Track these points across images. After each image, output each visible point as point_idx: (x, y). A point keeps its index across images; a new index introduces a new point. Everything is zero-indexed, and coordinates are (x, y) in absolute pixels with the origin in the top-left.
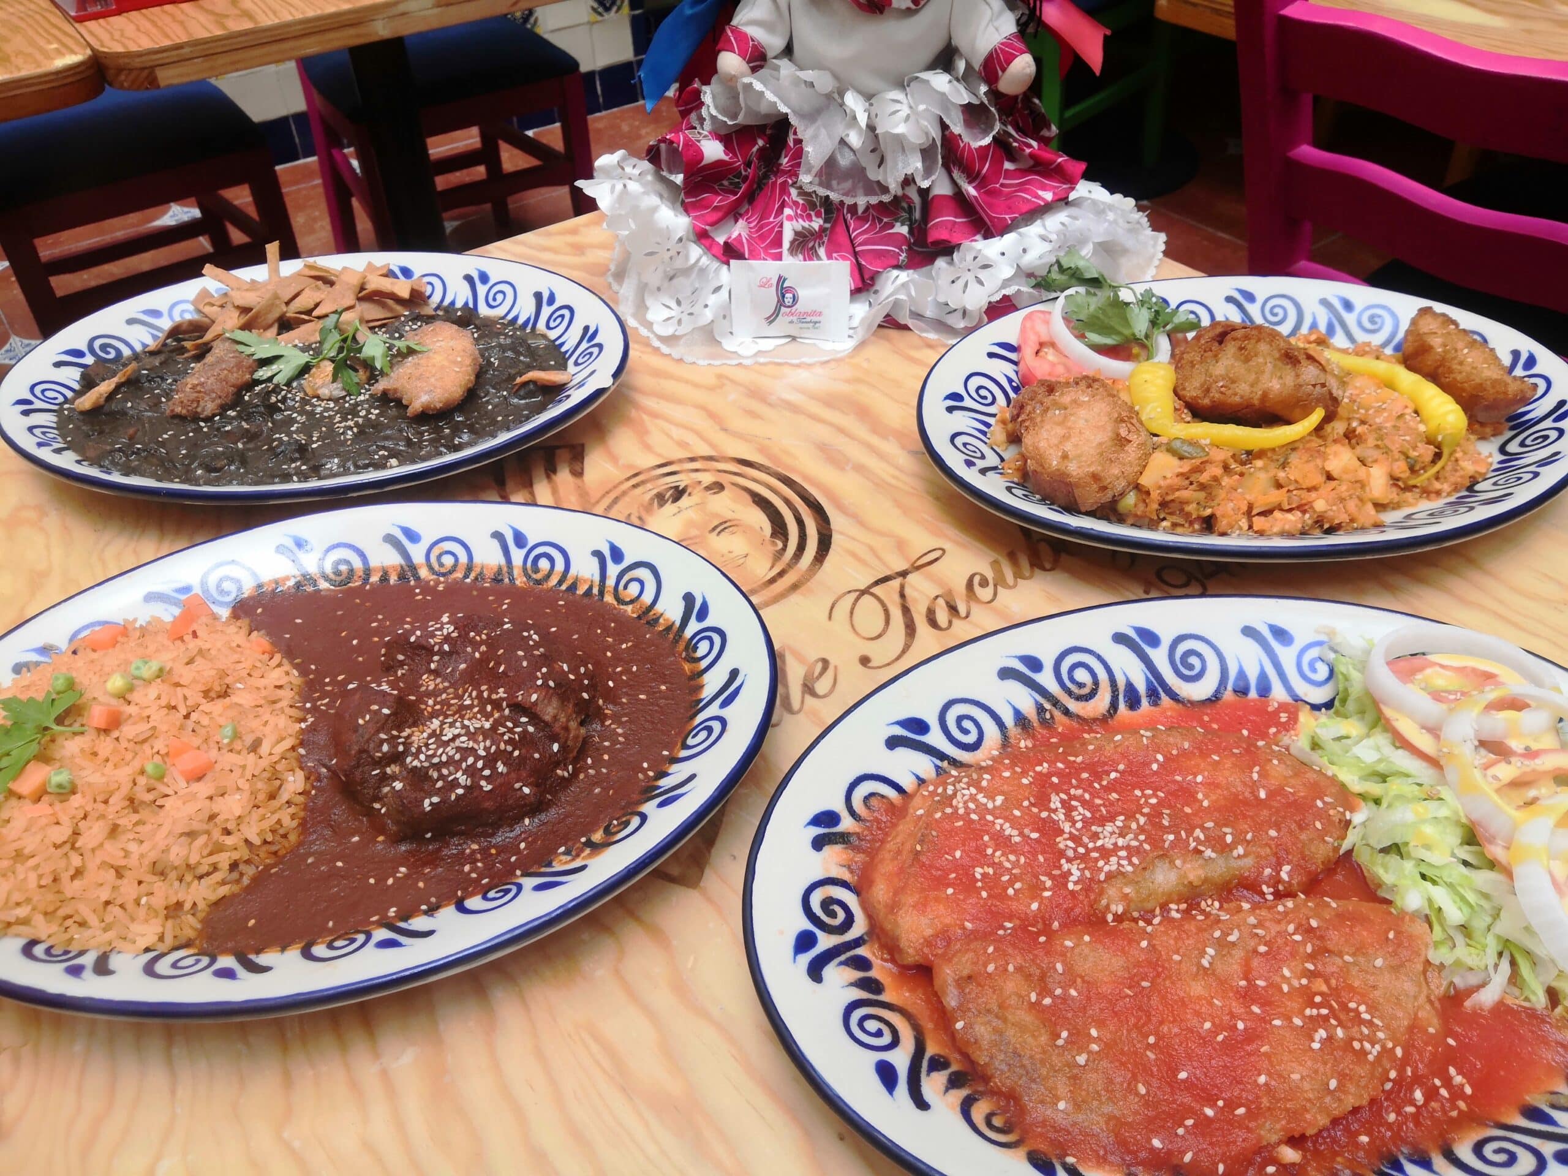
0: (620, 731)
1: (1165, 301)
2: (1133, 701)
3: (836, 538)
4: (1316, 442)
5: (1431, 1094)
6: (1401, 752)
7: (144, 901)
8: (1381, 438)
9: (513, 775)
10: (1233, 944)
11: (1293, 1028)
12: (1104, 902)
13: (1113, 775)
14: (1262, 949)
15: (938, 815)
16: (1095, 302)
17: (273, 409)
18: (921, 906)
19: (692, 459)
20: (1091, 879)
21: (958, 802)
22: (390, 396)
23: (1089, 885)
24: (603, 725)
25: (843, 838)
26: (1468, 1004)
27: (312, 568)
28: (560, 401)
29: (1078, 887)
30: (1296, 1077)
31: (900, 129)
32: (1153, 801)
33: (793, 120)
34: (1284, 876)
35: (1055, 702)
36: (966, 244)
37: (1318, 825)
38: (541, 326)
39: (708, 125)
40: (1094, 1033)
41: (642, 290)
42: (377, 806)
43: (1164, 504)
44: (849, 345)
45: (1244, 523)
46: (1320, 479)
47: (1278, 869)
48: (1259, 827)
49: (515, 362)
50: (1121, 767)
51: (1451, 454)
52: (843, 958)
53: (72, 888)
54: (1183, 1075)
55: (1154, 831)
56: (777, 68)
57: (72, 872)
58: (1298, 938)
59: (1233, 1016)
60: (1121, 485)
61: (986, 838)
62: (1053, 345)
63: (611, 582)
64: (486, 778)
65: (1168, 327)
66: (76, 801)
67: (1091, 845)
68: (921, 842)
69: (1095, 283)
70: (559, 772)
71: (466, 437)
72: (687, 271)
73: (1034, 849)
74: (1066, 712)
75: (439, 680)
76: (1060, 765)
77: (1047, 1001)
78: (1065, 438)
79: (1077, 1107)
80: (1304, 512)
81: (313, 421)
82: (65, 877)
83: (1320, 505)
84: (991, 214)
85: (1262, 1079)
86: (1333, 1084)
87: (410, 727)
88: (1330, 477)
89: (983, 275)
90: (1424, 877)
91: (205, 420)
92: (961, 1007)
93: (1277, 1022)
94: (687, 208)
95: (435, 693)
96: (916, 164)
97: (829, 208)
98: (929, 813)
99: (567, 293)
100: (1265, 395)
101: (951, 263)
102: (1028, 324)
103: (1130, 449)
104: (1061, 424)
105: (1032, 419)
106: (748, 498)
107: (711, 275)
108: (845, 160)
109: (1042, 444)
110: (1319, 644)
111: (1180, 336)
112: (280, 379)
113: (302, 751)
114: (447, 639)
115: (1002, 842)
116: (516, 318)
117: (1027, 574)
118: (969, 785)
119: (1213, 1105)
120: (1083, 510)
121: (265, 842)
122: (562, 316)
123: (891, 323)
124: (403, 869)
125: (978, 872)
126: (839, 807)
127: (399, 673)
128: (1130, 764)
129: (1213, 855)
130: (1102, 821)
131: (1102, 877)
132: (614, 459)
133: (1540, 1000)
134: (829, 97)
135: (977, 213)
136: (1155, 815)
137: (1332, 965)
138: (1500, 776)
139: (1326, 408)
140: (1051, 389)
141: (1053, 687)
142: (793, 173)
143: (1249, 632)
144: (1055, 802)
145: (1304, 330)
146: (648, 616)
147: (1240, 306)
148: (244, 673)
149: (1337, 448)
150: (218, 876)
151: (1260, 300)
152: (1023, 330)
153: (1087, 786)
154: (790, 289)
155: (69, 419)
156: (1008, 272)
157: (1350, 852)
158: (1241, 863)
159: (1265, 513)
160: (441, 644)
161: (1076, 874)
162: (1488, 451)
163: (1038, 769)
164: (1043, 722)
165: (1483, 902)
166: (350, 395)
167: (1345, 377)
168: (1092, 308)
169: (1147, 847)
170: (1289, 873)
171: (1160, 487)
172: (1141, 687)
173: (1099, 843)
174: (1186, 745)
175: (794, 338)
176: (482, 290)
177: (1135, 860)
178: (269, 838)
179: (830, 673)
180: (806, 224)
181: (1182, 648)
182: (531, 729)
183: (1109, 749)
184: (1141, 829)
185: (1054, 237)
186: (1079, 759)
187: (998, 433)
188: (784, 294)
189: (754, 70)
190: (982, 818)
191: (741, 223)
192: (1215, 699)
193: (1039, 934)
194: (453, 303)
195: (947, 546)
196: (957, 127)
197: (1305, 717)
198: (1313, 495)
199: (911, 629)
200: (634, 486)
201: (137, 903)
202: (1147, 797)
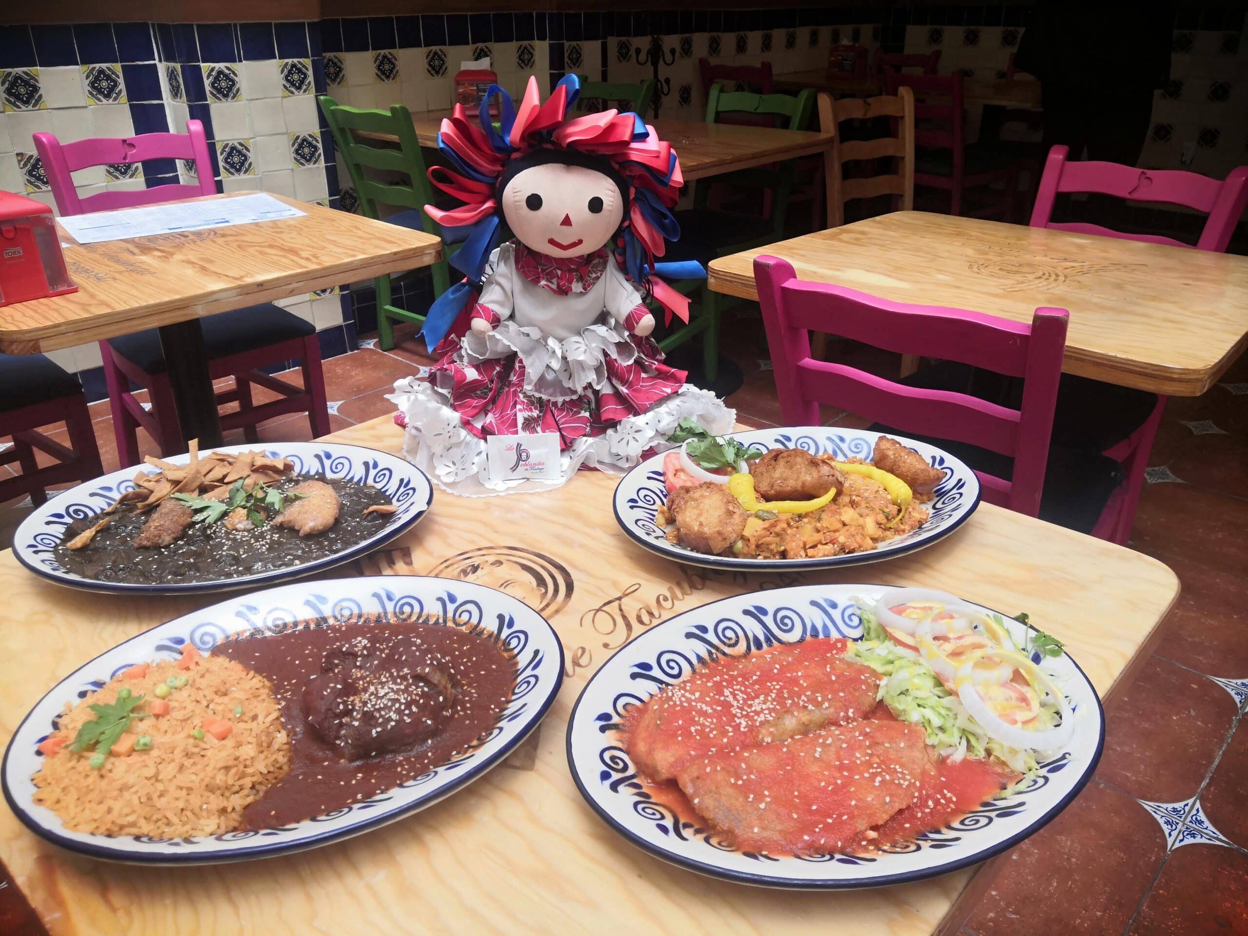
0: (473, 691)
1: (741, 444)
2: (759, 646)
3: (576, 584)
4: (834, 507)
5: (937, 802)
6: (899, 647)
7: (205, 806)
8: (868, 503)
9: (421, 714)
10: (829, 745)
11: (865, 778)
12: (761, 737)
13: (755, 678)
14: (844, 745)
15: (666, 706)
16: (704, 445)
17: (209, 538)
18: (666, 747)
19: (480, 549)
20: (752, 725)
21: (676, 698)
22: (285, 526)
23: (752, 728)
24: (462, 689)
25: (615, 727)
26: (949, 761)
27: (260, 625)
28: (394, 521)
29: (746, 730)
30: (869, 799)
31: (581, 358)
32: (778, 687)
33: (520, 355)
34: (851, 714)
35: (717, 649)
36: (624, 420)
37: (864, 687)
38: (370, 482)
39: (466, 360)
40: (766, 793)
41: (432, 456)
42: (338, 742)
43: (758, 546)
44: (563, 480)
45: (803, 553)
46: (839, 526)
47: (847, 712)
48: (835, 693)
49: (359, 503)
50: (758, 673)
51: (906, 509)
52: (627, 783)
53: (161, 803)
54: (814, 807)
55: (780, 699)
56: (507, 326)
57: (158, 794)
58: (861, 738)
59: (836, 778)
60: (733, 536)
61: (694, 713)
62: (683, 470)
63: (450, 614)
64: (407, 715)
65: (746, 457)
66: (155, 753)
67: (749, 710)
68: (660, 719)
69: (702, 435)
70: (444, 713)
71: (339, 546)
72: (458, 444)
73: (718, 715)
74: (724, 654)
75: (362, 671)
76: (726, 677)
77: (740, 782)
78: (700, 515)
79: (763, 828)
80: (834, 544)
81: (237, 544)
82: (155, 797)
83: (842, 539)
84: (637, 402)
85: (853, 803)
86: (888, 799)
87: (353, 695)
88: (844, 525)
89: (637, 436)
90: (919, 705)
91: (165, 547)
92: (695, 792)
93: (857, 777)
94: (455, 408)
95: (363, 678)
96: (592, 377)
97: (541, 404)
98: (661, 706)
99: (384, 461)
100: (803, 484)
101: (616, 431)
102: (668, 460)
103: (736, 516)
104: (697, 507)
105: (680, 507)
106: (519, 567)
107: (473, 446)
108: (550, 376)
109: (688, 520)
110: (852, 606)
111: (752, 461)
112: (210, 520)
113: (283, 720)
114: (365, 647)
115: (704, 714)
116: (352, 478)
117: (689, 592)
118: (679, 690)
119: (831, 817)
120: (715, 552)
121: (269, 772)
122: (384, 475)
123: (585, 467)
124: (360, 775)
125: (693, 729)
126: (611, 711)
127: (336, 671)
128: (762, 671)
129: (813, 708)
130: (753, 699)
131: (758, 724)
132: (430, 554)
133: (982, 754)
134: (538, 341)
135: (628, 402)
136: (780, 692)
137: (880, 750)
138: (946, 649)
139: (836, 487)
140: (687, 490)
141: (715, 641)
142: (520, 384)
143: (814, 603)
144: (727, 692)
145: (821, 453)
146: (476, 631)
147: (783, 444)
148: (235, 682)
149: (846, 509)
150: (245, 792)
151: (794, 440)
152: (665, 463)
153: (742, 684)
154: (525, 451)
155: (64, 555)
156: (651, 433)
157: (881, 701)
158: (828, 712)
159: (814, 547)
160: (362, 651)
161: (744, 724)
162: (927, 509)
163: (715, 679)
164: (713, 660)
165: (948, 713)
166: (257, 527)
167: (845, 474)
168: (702, 449)
169: (778, 707)
170: (853, 713)
171: (754, 536)
172: (762, 638)
173: (753, 709)
174: (790, 659)
175: (528, 479)
176: (327, 463)
177: (773, 714)
178: (272, 769)
179: (587, 655)
180: (530, 414)
181: (780, 615)
182: (426, 689)
183: (750, 666)
184: (774, 700)
185: (674, 413)
186: (736, 673)
187: (660, 519)
188: (521, 455)
189: (494, 328)
190: (690, 704)
191: (490, 415)
192: (802, 640)
193: (730, 752)
194: (308, 472)
195: (642, 582)
196: (614, 355)
197: (850, 644)
198: (837, 534)
199: (629, 626)
200: (447, 567)
201: (201, 808)
202: (774, 686)
